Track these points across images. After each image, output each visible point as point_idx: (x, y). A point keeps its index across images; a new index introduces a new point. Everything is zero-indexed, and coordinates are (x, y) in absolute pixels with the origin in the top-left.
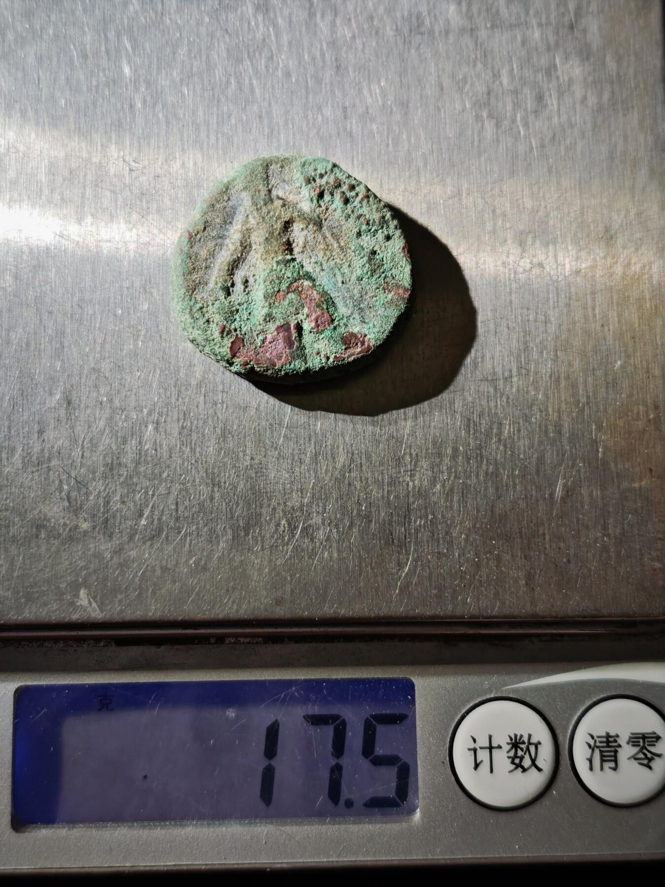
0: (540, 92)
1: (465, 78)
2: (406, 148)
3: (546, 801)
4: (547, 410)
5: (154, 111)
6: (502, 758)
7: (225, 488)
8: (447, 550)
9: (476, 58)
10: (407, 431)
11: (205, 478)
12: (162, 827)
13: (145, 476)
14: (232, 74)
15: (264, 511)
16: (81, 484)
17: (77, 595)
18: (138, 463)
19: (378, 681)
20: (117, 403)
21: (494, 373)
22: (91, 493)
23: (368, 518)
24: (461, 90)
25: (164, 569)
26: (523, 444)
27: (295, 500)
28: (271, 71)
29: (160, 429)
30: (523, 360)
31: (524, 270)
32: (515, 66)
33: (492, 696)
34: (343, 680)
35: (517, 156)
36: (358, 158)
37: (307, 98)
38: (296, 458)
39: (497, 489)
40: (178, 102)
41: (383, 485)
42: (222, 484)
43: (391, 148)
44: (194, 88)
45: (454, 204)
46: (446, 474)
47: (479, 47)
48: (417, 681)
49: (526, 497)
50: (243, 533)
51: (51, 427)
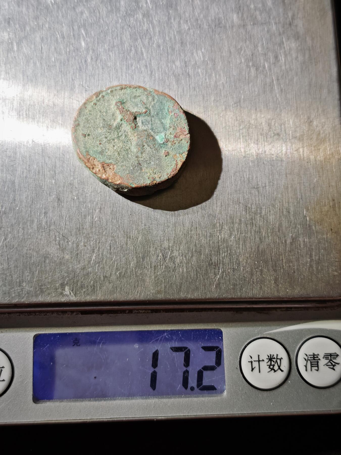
0: (276, 54)
1: (241, 48)
2: (214, 80)
3: (285, 386)
4: (283, 202)
5: (96, 63)
6: (264, 366)
7: (132, 239)
8: (237, 267)
9: (246, 38)
10: (218, 212)
11: (123, 234)
12: (104, 400)
13: (95, 234)
14: (133, 46)
16: (65, 237)
17: (64, 289)
18: (91, 228)
19: (205, 330)
20: (81, 200)
21: (258, 185)
22: (70, 242)
23: (200, 252)
24: (239, 53)
25: (105, 277)
26: (272, 217)
27: (166, 244)
28: (151, 44)
29: (102, 211)
30: (271, 178)
32: (264, 42)
33: (259, 337)
34: (189, 330)
35: (266, 84)
36: (192, 85)
37: (168, 57)
38: (166, 224)
39: (260, 238)
40: (107, 59)
41: (207, 237)
42: (131, 237)
43: (207, 80)
44: (115, 52)
45: (237, 106)
46: (236, 232)
47: (247, 33)
48: (224, 330)
49: (274, 242)
50: (141, 260)
51: (51, 211)
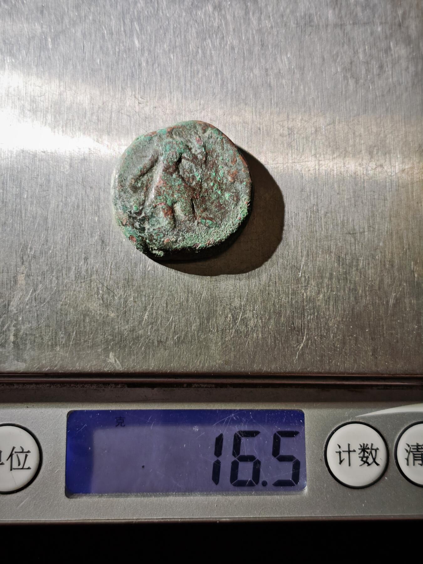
0: (381, 63)
1: (337, 53)
2: (303, 94)
3: (381, 484)
4: (385, 253)
5: (153, 67)
6: (356, 458)
7: (195, 294)
8: (326, 334)
9: (344, 42)
10: (303, 263)
11: (183, 289)
12: (155, 496)
13: (148, 286)
14: (200, 47)
15: (218, 309)
16: (109, 290)
17: (108, 356)
18: (143, 279)
19: (283, 411)
21: (354, 229)
22: (116, 296)
23: (280, 313)
24: (335, 61)
25: (160, 342)
26: (370, 272)
27: (237, 303)
28: (223, 46)
30: (371, 222)
31: (372, 169)
32: (367, 47)
33: (350, 421)
34: (262, 410)
35: (368, 101)
36: (274, 99)
37: (244, 63)
39: (355, 298)
40: (167, 63)
41: (288, 295)
42: (194, 292)
43: (293, 94)
44: (177, 55)
45: (330, 128)
46: (325, 289)
47: (345, 35)
48: (307, 412)
49: (373, 303)
50: (206, 322)
51: (92, 256)
